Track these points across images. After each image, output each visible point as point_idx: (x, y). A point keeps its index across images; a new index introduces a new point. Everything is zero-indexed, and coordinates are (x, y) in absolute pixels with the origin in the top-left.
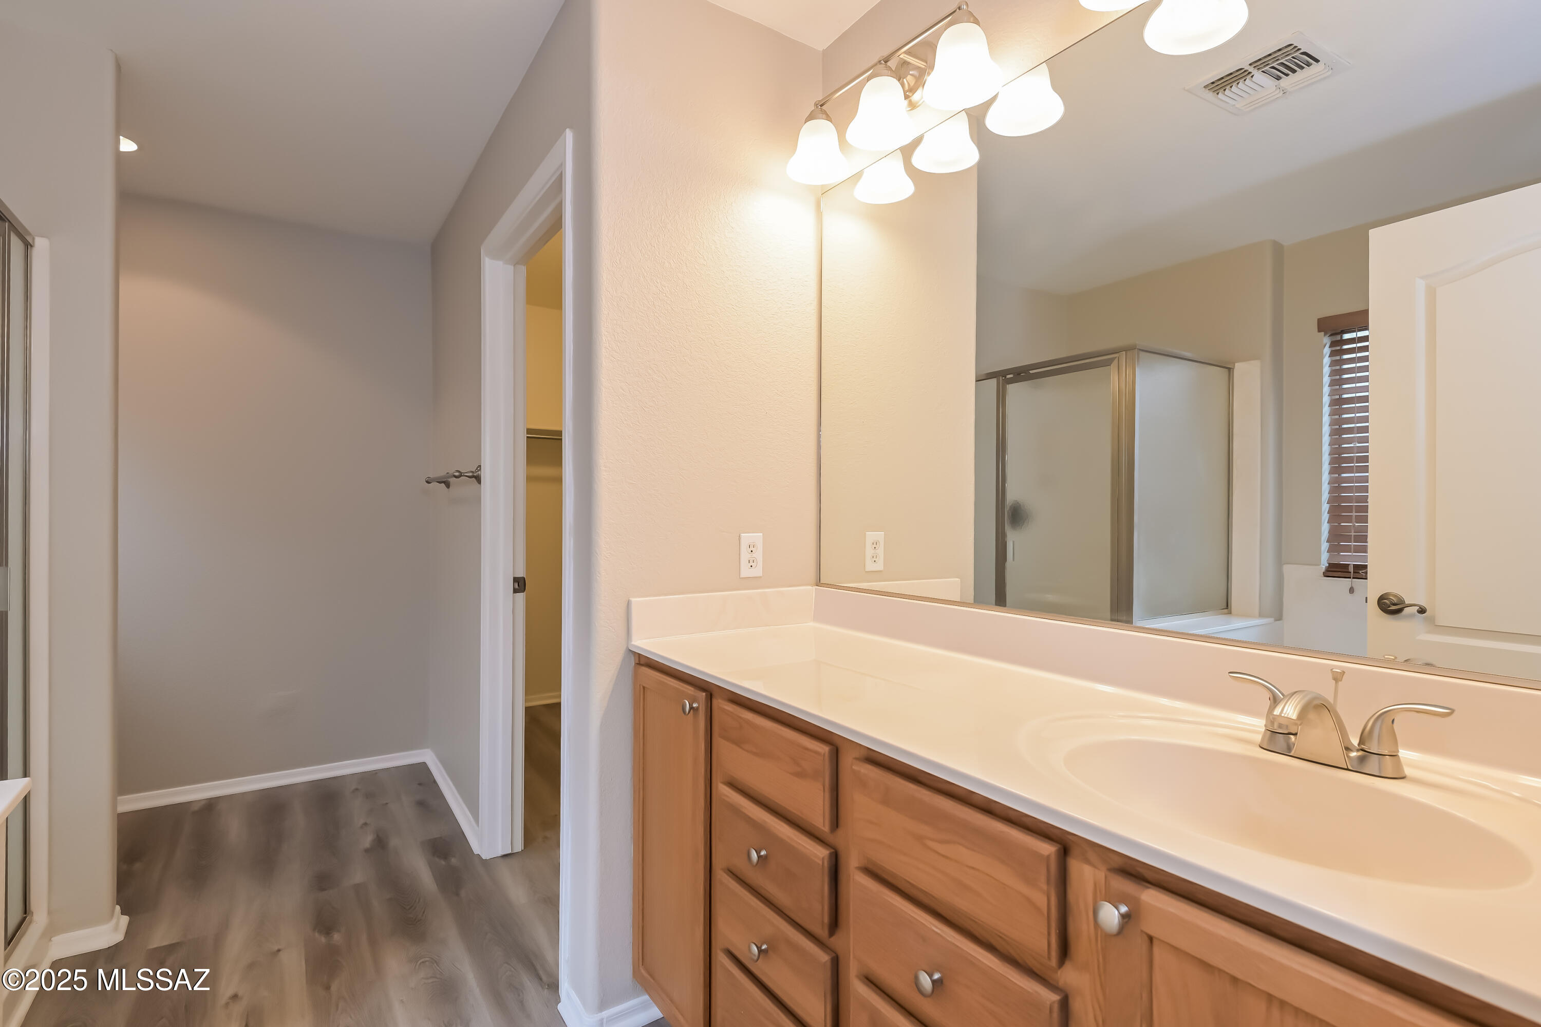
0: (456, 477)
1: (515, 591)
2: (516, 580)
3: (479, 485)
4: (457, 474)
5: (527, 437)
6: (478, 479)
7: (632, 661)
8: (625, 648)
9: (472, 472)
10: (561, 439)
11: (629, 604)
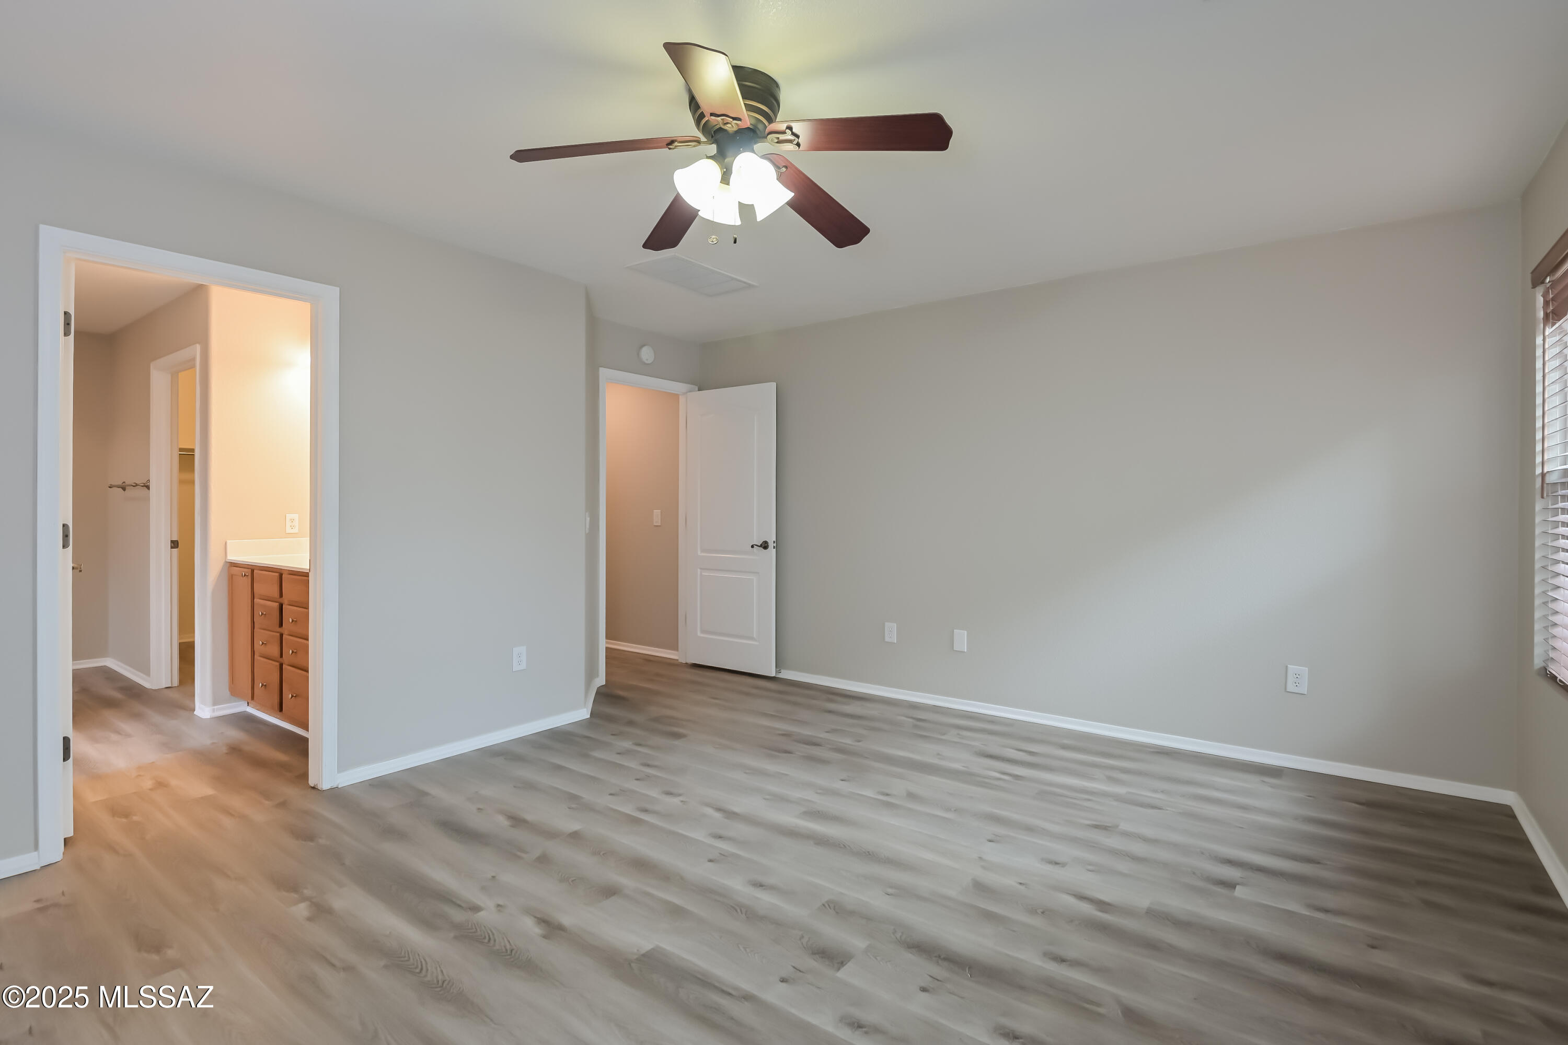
0: (134, 486)
1: (172, 548)
2: (172, 542)
3: (148, 491)
4: (134, 485)
5: (180, 454)
6: (148, 487)
7: (228, 565)
8: (224, 561)
9: (144, 483)
10: (194, 455)
11: (226, 543)
